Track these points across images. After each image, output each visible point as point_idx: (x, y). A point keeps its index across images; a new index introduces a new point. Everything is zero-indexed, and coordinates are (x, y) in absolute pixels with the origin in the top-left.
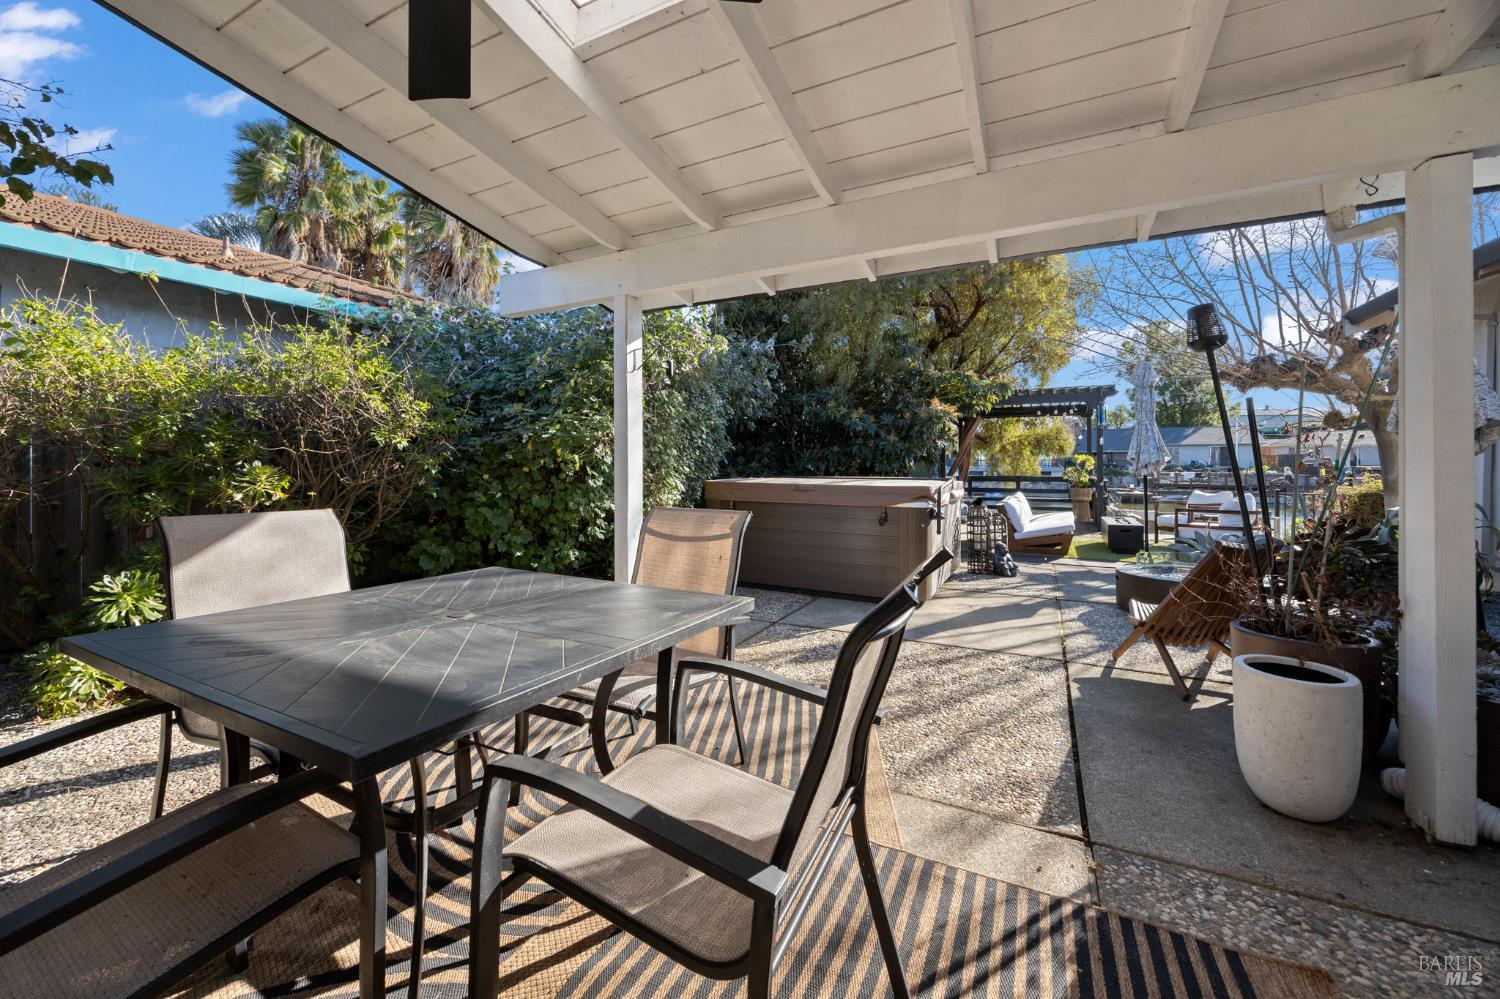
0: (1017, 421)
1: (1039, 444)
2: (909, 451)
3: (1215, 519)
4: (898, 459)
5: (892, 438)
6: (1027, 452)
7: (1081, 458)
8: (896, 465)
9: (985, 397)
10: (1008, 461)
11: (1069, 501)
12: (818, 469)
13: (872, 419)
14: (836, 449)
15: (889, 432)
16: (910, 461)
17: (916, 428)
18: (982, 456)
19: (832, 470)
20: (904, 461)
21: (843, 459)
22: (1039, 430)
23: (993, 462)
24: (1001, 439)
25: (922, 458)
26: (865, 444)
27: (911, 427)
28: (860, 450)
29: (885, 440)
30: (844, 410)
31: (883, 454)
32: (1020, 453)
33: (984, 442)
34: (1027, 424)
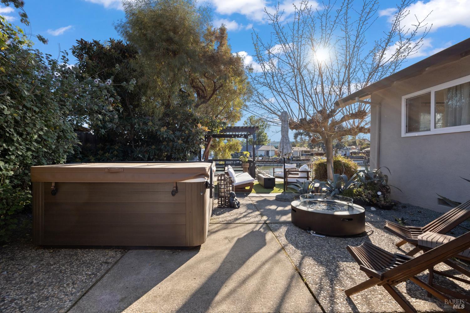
0: (225, 139)
1: (231, 148)
2: (188, 148)
3: (298, 174)
4: (183, 152)
5: (180, 141)
6: (227, 151)
7: (245, 153)
8: (182, 155)
9: (218, 127)
10: (221, 154)
11: (242, 168)
12: (144, 156)
13: (171, 132)
14: (153, 147)
15: (179, 139)
16: (188, 153)
17: (191, 137)
18: (212, 153)
19: (151, 157)
20: (185, 153)
21: (157, 152)
22: (231, 143)
23: (216, 155)
24: (219, 146)
25: (193, 152)
26: (167, 145)
27: (189, 137)
28: (165, 147)
29: (177, 142)
30: (157, 128)
31: (176, 149)
32: (225, 151)
33: (213, 147)
34: (228, 140)
